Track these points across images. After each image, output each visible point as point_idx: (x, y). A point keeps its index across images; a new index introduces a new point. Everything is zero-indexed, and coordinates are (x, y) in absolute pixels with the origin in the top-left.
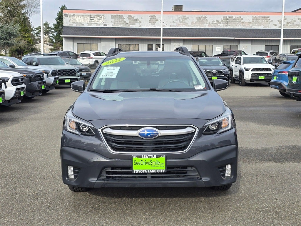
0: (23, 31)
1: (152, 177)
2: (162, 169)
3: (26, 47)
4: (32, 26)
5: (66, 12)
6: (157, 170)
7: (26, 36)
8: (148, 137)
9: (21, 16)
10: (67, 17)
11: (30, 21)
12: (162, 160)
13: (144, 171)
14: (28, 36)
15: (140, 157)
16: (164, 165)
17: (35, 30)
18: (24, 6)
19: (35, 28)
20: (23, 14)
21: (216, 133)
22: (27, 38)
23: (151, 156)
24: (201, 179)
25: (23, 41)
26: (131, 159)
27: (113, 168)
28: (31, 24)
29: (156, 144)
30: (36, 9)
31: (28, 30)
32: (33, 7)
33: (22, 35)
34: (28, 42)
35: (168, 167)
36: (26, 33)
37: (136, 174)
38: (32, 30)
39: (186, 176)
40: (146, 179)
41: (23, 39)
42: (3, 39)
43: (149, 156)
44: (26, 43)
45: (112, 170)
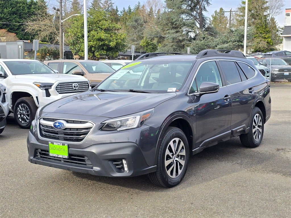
0: (263, 32)
3: (265, 47)
4: (277, 27)
5: (288, 12)
6: (63, 156)
7: (266, 37)
9: (262, 18)
10: (289, 16)
11: (276, 22)
13: (55, 155)
14: (268, 37)
17: (281, 30)
18: (267, 8)
19: (280, 29)
20: (265, 16)
21: (116, 130)
22: (267, 39)
23: (59, 143)
24: (92, 168)
25: (263, 42)
28: (277, 25)
29: (65, 134)
30: (279, 10)
31: (269, 31)
32: (276, 8)
33: (262, 37)
34: (268, 43)
36: (266, 34)
37: (51, 156)
38: (278, 31)
40: (60, 162)
41: (263, 39)
42: (237, 41)
43: (58, 143)
44: (266, 44)
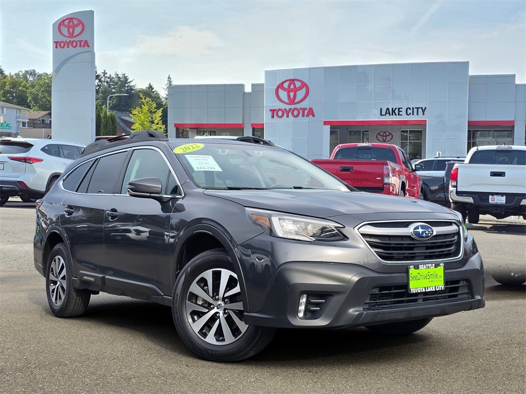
1: (425, 300)
2: (440, 284)
8: (423, 237)
12: (440, 270)
15: (417, 267)
16: (442, 279)
26: (407, 272)
27: (382, 288)
35: (446, 283)
39: (455, 296)
45: (380, 291)
